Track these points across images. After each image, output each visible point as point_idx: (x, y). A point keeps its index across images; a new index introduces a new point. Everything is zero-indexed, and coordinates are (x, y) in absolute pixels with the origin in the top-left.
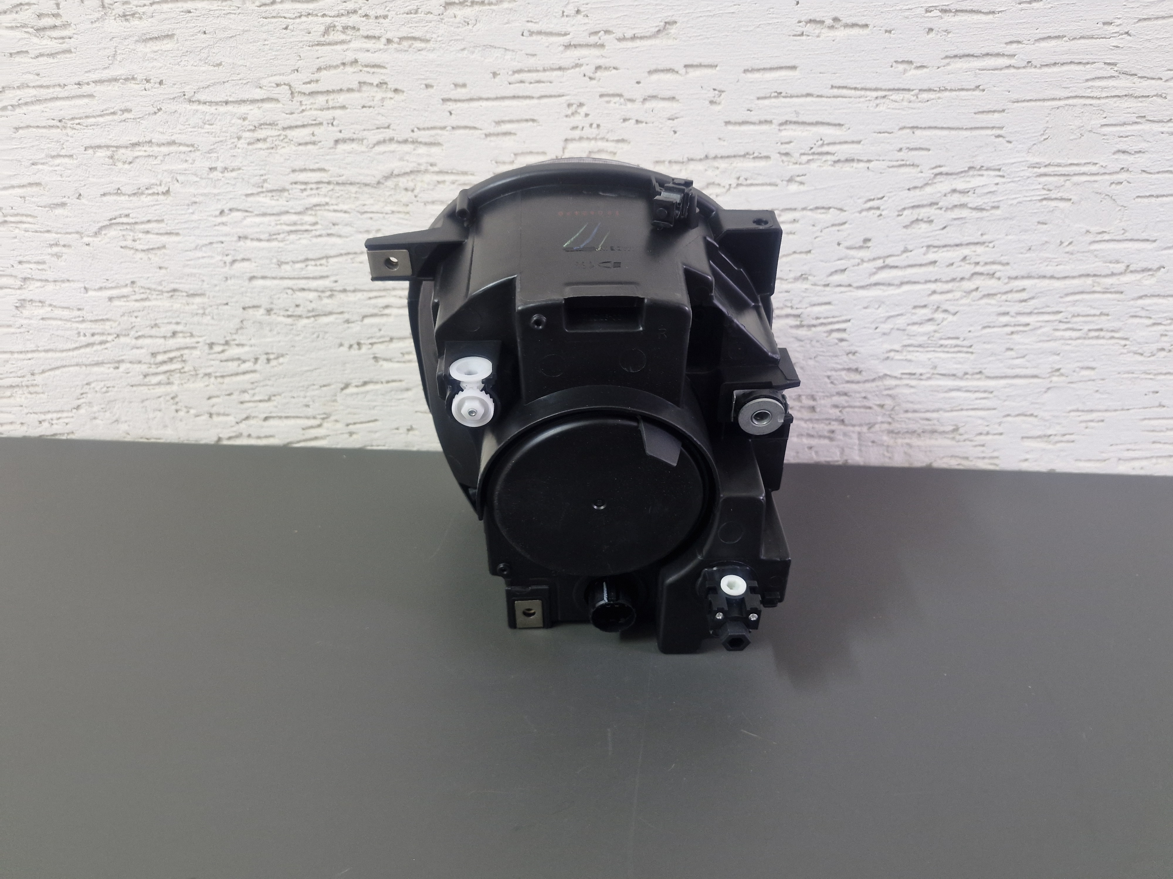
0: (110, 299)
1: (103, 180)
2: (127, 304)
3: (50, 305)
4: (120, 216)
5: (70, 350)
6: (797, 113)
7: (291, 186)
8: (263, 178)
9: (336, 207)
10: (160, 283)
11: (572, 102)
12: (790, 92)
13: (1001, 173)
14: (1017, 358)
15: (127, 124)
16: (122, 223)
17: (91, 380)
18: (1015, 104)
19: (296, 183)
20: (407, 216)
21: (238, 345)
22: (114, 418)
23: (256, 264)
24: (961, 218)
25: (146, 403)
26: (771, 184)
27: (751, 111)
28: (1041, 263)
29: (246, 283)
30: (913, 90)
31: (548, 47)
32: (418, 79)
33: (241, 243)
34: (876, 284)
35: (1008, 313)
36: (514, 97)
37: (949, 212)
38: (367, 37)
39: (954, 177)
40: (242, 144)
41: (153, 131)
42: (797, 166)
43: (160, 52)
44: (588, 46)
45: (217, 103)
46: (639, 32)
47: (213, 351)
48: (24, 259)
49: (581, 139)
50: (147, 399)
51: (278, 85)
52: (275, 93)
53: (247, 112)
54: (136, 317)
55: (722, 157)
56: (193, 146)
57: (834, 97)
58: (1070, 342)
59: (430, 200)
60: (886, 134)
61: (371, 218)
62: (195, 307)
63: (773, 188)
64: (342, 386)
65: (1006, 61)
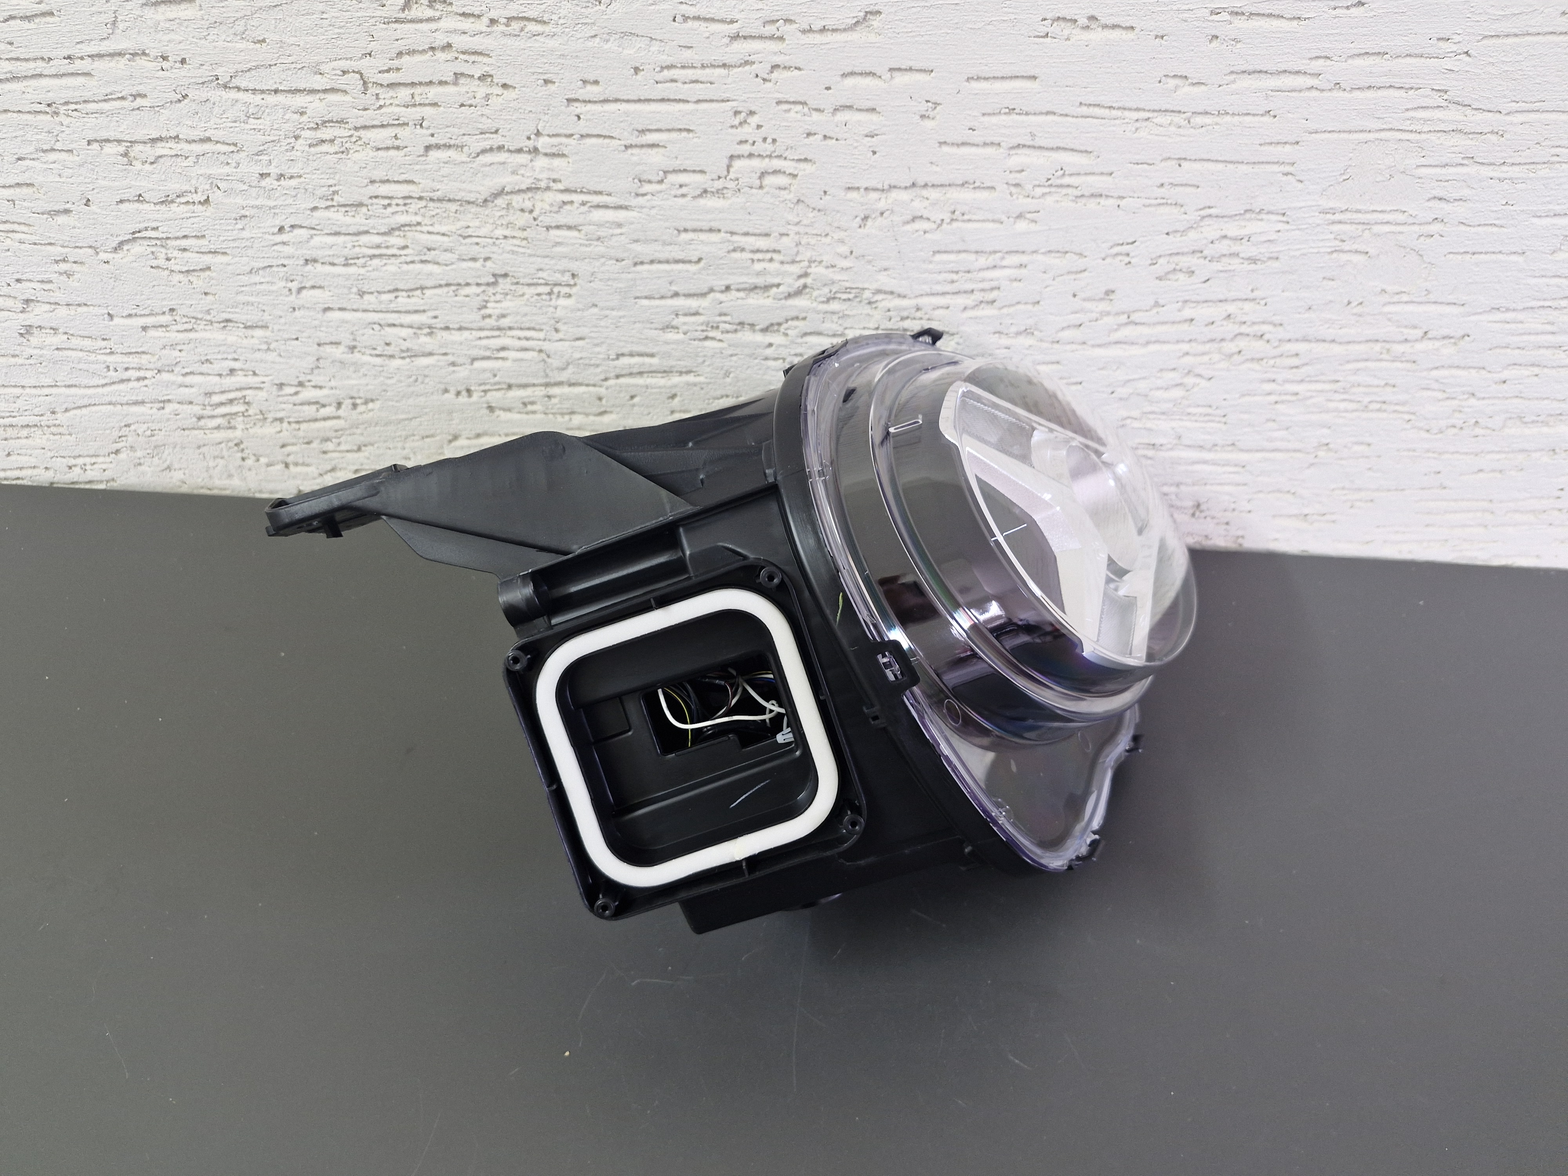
0: (144, 328)
1: (117, 184)
2: (167, 334)
3: (66, 333)
4: (146, 229)
5: (98, 386)
6: (1033, 135)
7: (370, 201)
8: (332, 189)
9: (431, 229)
10: (208, 312)
11: (739, 109)
12: (1025, 109)
13: (1284, 219)
14: (1279, 430)
15: (142, 113)
16: (150, 238)
17: (129, 422)
18: (1313, 135)
19: (376, 197)
20: (524, 243)
21: (315, 387)
22: (165, 465)
23: (331, 294)
24: (1230, 271)
25: (203, 449)
26: (993, 221)
27: (974, 130)
28: (1322, 325)
29: (320, 316)
30: (1184, 113)
31: (708, 38)
32: (533, 73)
33: (309, 267)
34: (1116, 343)
35: (1274, 381)
36: (662, 100)
37: (1215, 263)
38: (463, 14)
39: (1226, 219)
40: (300, 144)
41: (179, 124)
42: (1029, 200)
43: (178, 21)
44: (761, 37)
45: (263, 92)
46: (829, 23)
47: (283, 393)
48: (24, 277)
49: (751, 155)
50: (204, 445)
51: (344, 72)
52: (341, 82)
53: (305, 106)
54: (180, 351)
55: (933, 186)
56: (235, 145)
57: (1082, 117)
58: (1344, 414)
59: (553, 224)
60: (1145, 166)
61: (477, 244)
62: (255, 341)
63: (997, 225)
64: (450, 438)
65: (1310, 81)
